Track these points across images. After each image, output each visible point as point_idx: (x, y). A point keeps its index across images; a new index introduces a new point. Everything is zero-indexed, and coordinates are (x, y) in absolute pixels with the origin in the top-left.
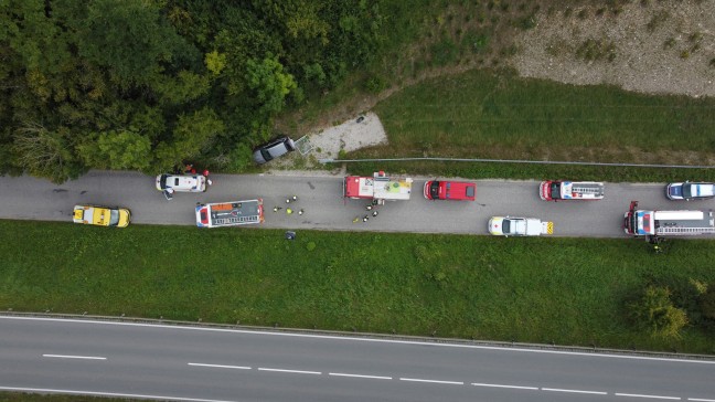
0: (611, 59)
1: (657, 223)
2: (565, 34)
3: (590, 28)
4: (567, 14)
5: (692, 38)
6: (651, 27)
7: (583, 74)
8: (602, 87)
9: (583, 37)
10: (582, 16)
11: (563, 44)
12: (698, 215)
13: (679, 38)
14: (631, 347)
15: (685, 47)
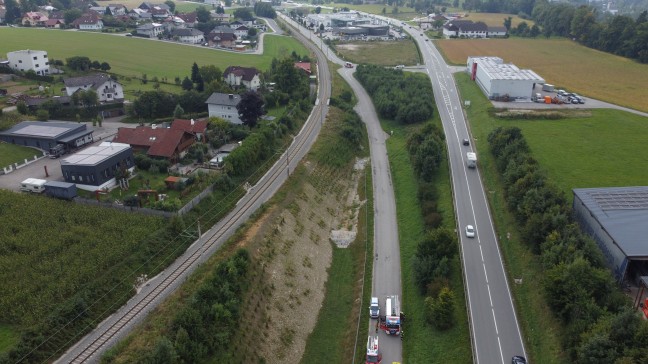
0: (293, 332)
1: (394, 315)
2: (274, 347)
3: (274, 334)
4: (263, 341)
5: (291, 297)
6: (281, 310)
7: (299, 348)
8: (307, 341)
9: (278, 339)
10: (266, 335)
11: (279, 350)
12: (389, 301)
13: (290, 302)
14: (467, 324)
15: (295, 302)
